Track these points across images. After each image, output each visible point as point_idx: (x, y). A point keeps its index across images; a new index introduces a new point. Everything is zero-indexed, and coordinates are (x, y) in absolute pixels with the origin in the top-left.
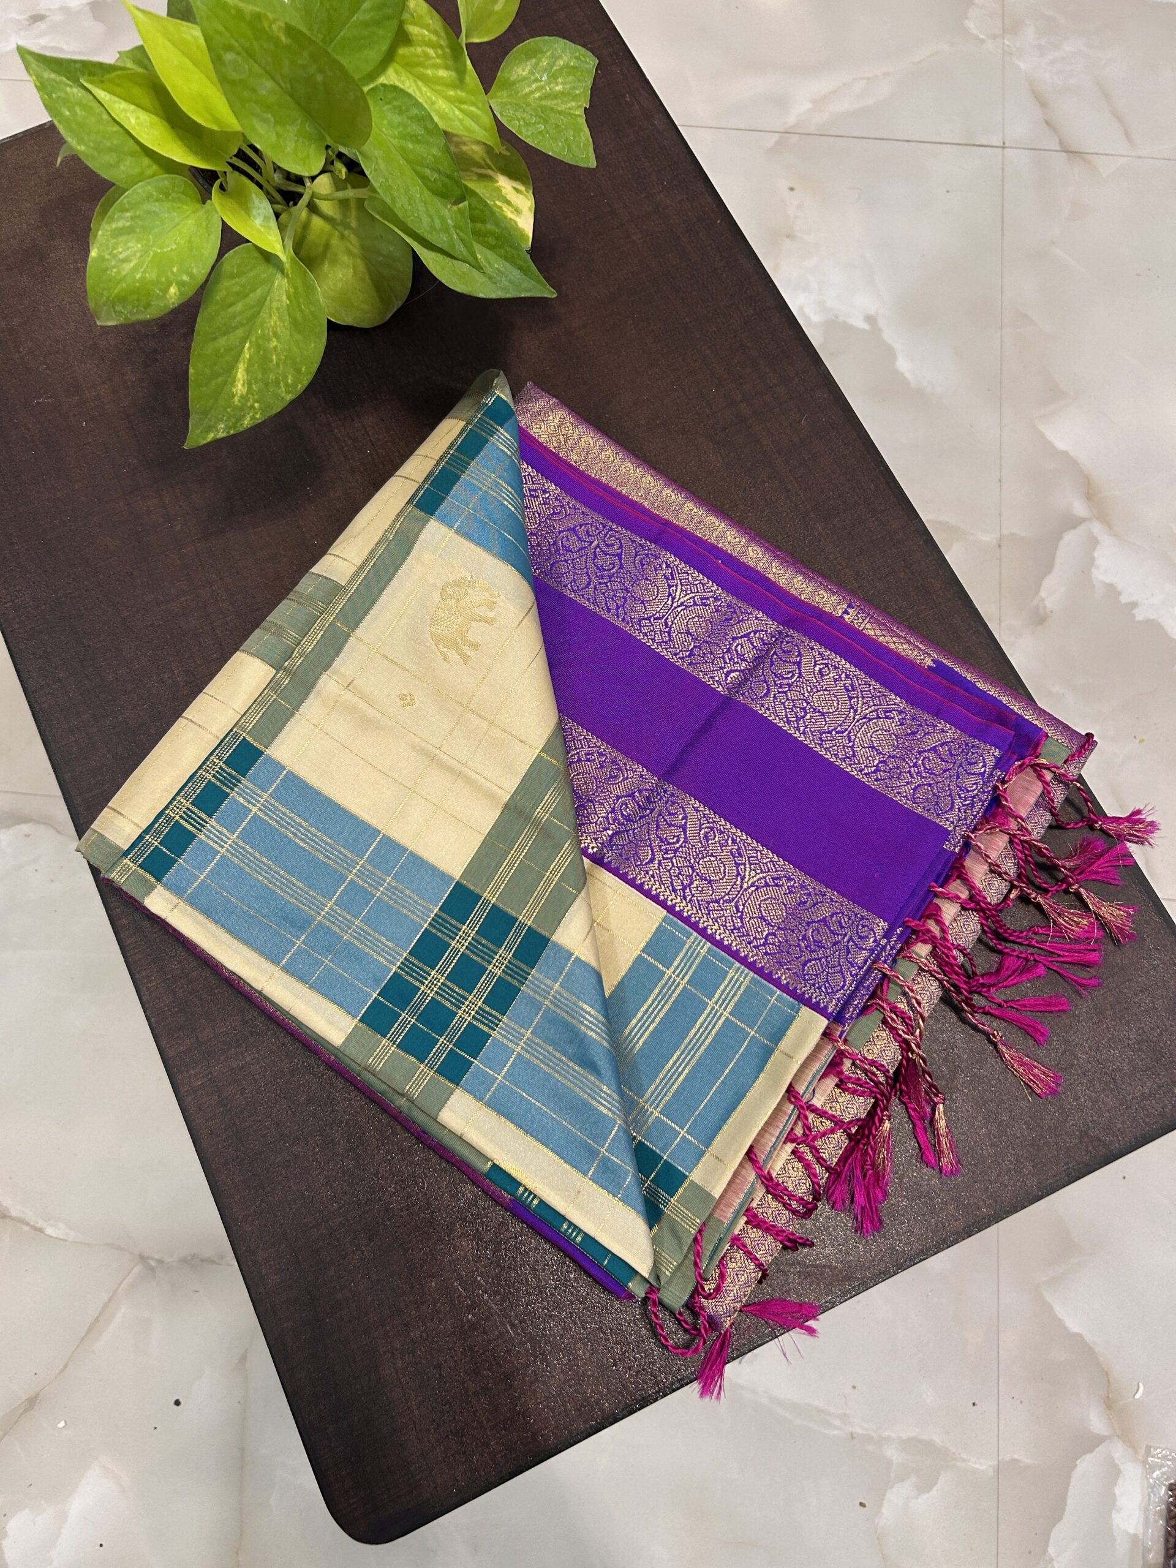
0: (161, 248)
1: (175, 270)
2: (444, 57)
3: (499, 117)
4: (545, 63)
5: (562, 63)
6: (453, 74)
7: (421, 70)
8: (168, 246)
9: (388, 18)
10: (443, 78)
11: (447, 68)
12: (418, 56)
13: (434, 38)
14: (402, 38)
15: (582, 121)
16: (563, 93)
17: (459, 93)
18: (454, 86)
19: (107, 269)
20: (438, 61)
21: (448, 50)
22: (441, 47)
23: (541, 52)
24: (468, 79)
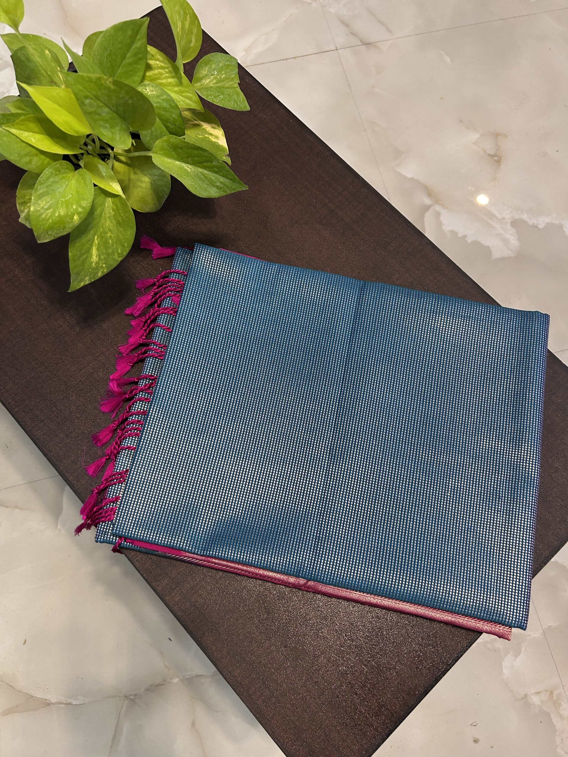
0: (65, 198)
1: (74, 207)
2: (170, 72)
3: (201, 95)
4: (213, 66)
5: (221, 64)
6: (176, 80)
7: (160, 81)
8: (67, 197)
9: (141, 59)
10: (171, 82)
11: (173, 77)
12: (156, 75)
13: (163, 65)
14: (149, 67)
15: (239, 89)
16: (226, 78)
17: (180, 88)
18: (178, 86)
19: (40, 215)
20: (167, 75)
21: (170, 69)
22: (167, 68)
23: (211, 61)
24: (184, 81)
